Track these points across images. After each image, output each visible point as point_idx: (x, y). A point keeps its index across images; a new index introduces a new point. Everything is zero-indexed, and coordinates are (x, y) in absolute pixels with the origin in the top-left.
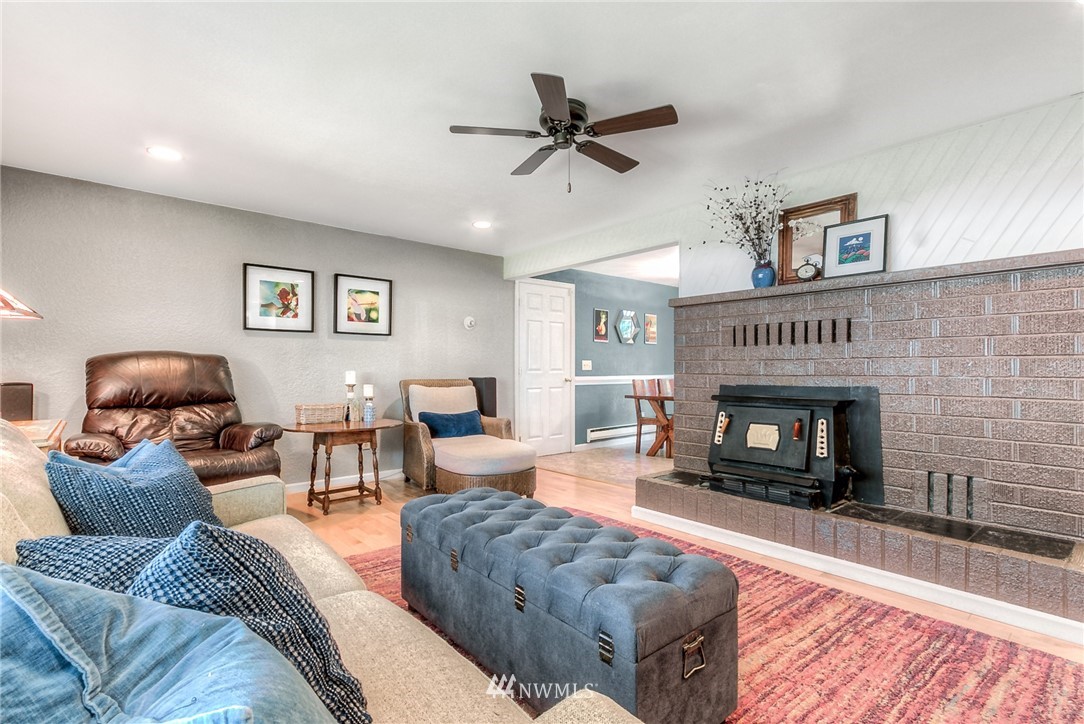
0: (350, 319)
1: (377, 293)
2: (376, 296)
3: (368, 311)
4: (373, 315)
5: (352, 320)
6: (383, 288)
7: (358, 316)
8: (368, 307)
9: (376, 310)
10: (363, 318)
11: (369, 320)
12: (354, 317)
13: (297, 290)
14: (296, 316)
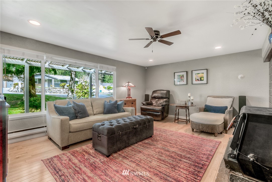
0: (196, 81)
1: (203, 73)
2: (203, 74)
3: (201, 78)
4: (202, 79)
5: (197, 81)
6: (205, 72)
7: (198, 80)
8: (200, 77)
9: (203, 77)
10: (199, 80)
11: (201, 80)
12: (197, 80)
13: (184, 76)
14: (184, 81)
